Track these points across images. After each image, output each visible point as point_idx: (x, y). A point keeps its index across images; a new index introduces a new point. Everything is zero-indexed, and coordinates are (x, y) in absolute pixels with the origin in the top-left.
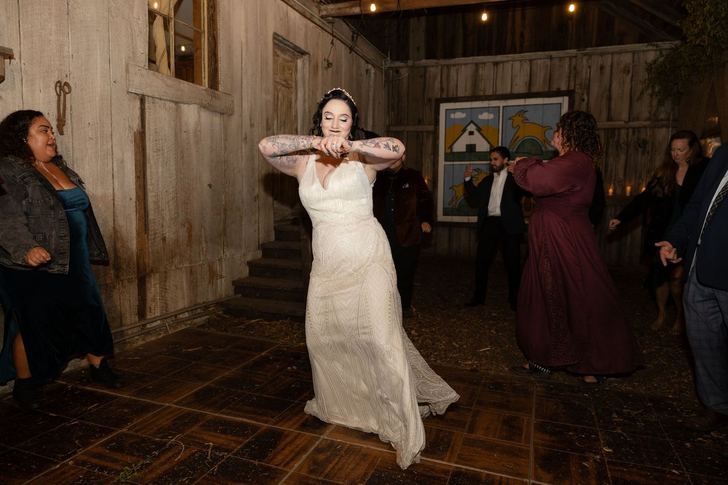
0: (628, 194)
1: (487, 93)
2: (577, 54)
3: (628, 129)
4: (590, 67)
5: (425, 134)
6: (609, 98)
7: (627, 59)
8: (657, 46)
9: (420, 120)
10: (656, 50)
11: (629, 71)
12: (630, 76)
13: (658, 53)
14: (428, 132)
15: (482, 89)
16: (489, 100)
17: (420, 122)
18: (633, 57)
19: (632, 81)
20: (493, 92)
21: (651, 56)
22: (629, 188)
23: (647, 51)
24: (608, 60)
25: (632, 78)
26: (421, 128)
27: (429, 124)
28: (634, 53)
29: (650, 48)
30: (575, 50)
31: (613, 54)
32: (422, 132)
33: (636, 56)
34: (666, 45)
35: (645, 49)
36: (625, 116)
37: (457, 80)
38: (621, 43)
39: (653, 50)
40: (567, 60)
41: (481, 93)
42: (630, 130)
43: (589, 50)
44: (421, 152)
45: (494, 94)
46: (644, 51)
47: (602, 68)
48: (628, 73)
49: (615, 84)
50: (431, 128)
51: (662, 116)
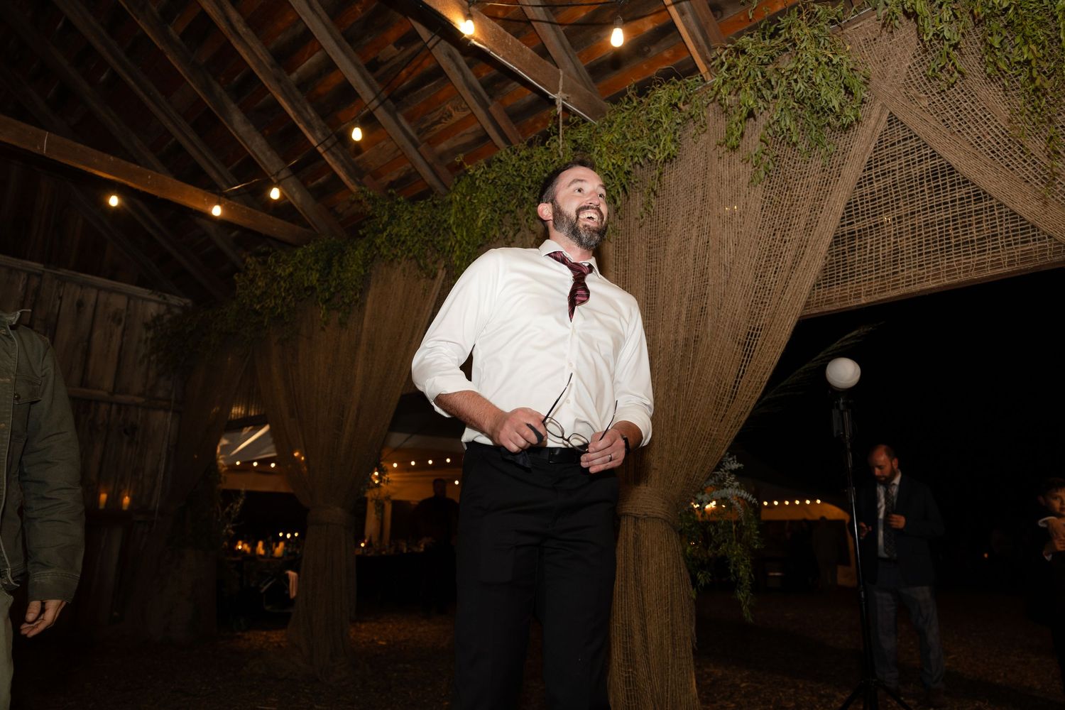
0: (102, 506)
2: (43, 271)
3: (111, 403)
4: (61, 298)
6: (87, 353)
7: (119, 302)
8: (165, 298)
10: (160, 303)
11: (120, 320)
12: (121, 328)
13: (163, 308)
18: (128, 302)
19: (123, 335)
21: (152, 309)
22: (103, 497)
23: (150, 300)
24: (91, 296)
25: (124, 330)
28: (130, 297)
29: (155, 297)
30: (42, 266)
31: (99, 289)
33: (132, 302)
34: (174, 300)
35: (146, 296)
36: (108, 383)
38: (112, 278)
39: (155, 301)
40: (23, 276)
42: (114, 407)
43: (63, 272)
46: (144, 299)
47: (80, 304)
48: (120, 321)
49: (98, 334)
51: (160, 394)
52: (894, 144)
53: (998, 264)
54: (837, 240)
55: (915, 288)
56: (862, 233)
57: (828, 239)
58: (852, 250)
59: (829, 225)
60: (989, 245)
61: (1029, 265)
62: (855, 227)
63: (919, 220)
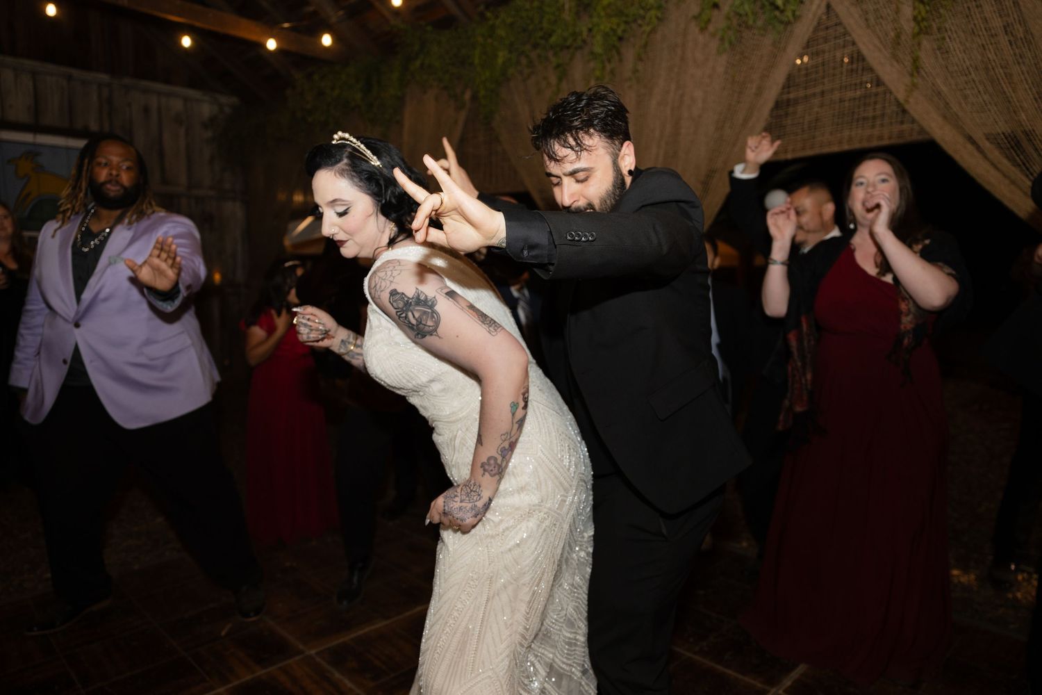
2: (111, 81)
3: (190, 197)
4: (129, 105)
6: (162, 154)
8: (215, 98)
10: (212, 103)
11: (182, 122)
12: (183, 129)
13: (216, 108)
18: (185, 104)
19: (186, 135)
21: (207, 109)
23: (203, 100)
24: (154, 101)
25: (187, 130)
28: (185, 99)
29: (206, 98)
30: (108, 76)
31: (159, 94)
33: (188, 104)
35: (199, 97)
36: (183, 180)
39: (207, 101)
40: (95, 87)
42: (193, 200)
43: (126, 81)
46: (197, 100)
48: (182, 125)
49: (166, 135)
51: (227, 186)
52: (827, 28)
53: (880, 138)
54: (777, 105)
55: (826, 150)
56: (796, 102)
57: (770, 104)
58: (787, 115)
59: (772, 93)
60: (878, 122)
61: (901, 141)
62: (792, 96)
63: (836, 96)
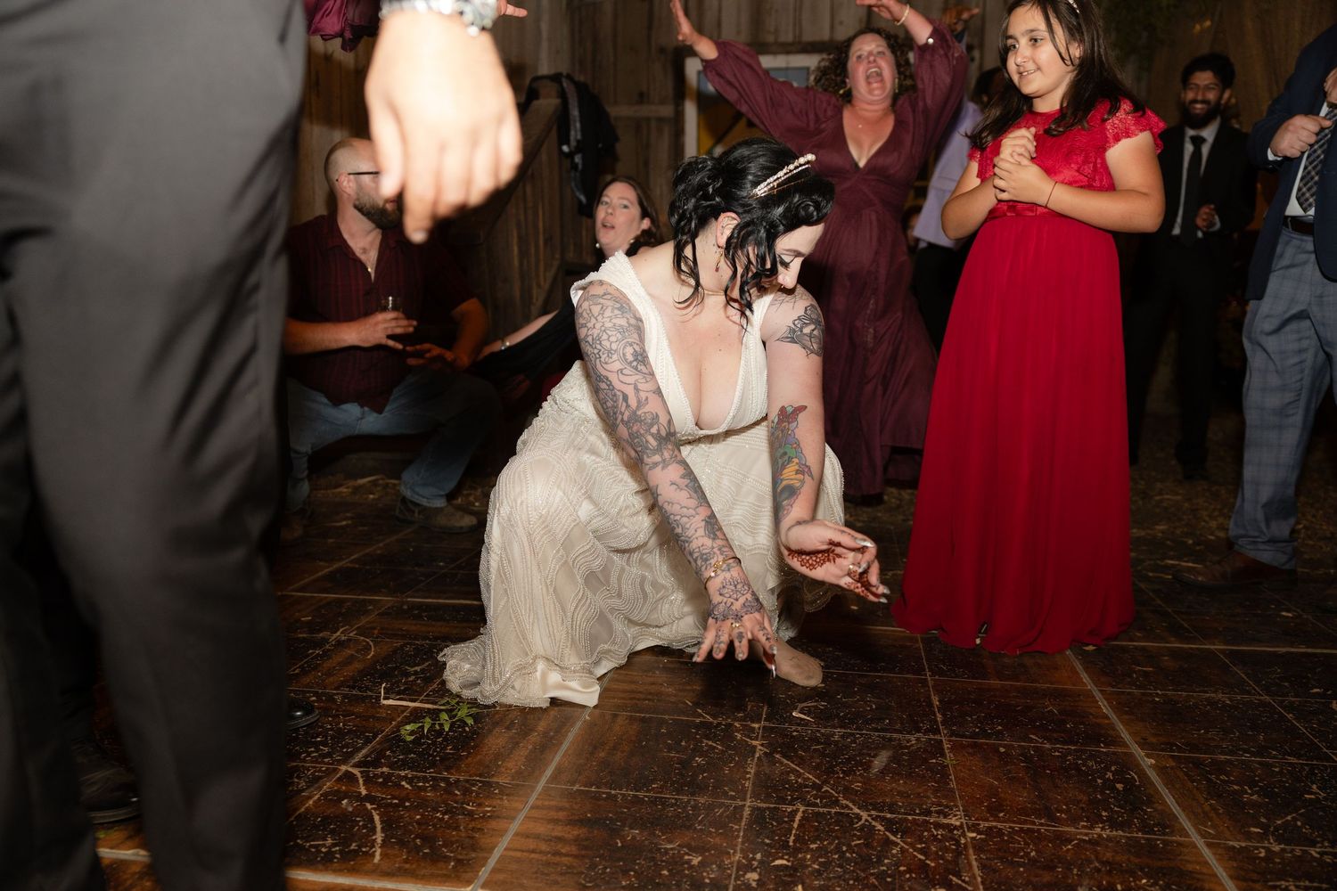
1: (782, 39)
5: (653, 124)
9: (641, 95)
14: (660, 120)
15: (772, 29)
16: (788, 53)
17: (642, 98)
20: (795, 37)
26: (645, 111)
27: (662, 102)
32: (648, 119)
37: (720, 10)
41: (771, 39)
44: (646, 163)
45: (797, 40)
50: (667, 111)
